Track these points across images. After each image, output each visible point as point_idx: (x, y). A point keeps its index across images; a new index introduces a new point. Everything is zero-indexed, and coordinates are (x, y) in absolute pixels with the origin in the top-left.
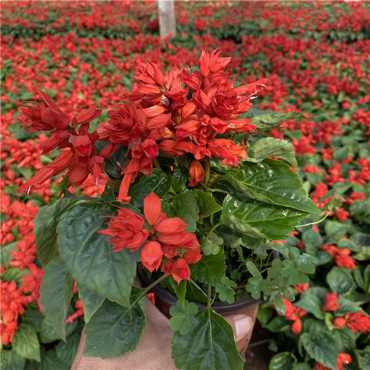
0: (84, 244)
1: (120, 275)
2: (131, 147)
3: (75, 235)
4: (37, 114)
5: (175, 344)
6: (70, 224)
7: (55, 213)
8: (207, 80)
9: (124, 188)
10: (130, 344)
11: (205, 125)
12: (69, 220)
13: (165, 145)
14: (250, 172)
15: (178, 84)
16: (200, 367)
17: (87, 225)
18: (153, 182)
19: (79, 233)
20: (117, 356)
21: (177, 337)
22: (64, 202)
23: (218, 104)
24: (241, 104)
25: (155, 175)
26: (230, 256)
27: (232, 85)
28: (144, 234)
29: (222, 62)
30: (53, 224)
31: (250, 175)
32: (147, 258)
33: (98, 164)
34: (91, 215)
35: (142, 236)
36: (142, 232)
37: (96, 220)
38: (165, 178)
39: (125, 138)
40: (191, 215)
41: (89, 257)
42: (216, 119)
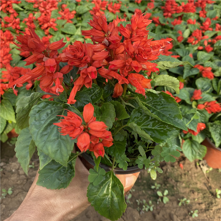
0: (44, 126)
1: (63, 148)
2: (81, 69)
3: (40, 120)
4: (25, 41)
5: (90, 189)
6: (38, 113)
7: (30, 101)
8: (135, 32)
9: (73, 94)
10: (64, 184)
11: (128, 65)
12: (37, 110)
13: (102, 71)
14: (151, 98)
15: (116, 33)
16: (102, 203)
17: (48, 114)
18: (91, 91)
19: (42, 119)
20: (55, 189)
21: (91, 186)
22: (36, 95)
23: (139, 53)
24: (153, 55)
25: (93, 87)
26: (130, 137)
27: (149, 43)
28: (81, 129)
29: (146, 23)
30: (28, 107)
31: (151, 99)
32: (81, 143)
33: (59, 78)
34: (51, 109)
35: (80, 130)
36: (80, 128)
37: (54, 113)
38: (99, 90)
39: (77, 63)
40: (111, 117)
41: (47, 134)
42: (136, 62)
